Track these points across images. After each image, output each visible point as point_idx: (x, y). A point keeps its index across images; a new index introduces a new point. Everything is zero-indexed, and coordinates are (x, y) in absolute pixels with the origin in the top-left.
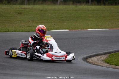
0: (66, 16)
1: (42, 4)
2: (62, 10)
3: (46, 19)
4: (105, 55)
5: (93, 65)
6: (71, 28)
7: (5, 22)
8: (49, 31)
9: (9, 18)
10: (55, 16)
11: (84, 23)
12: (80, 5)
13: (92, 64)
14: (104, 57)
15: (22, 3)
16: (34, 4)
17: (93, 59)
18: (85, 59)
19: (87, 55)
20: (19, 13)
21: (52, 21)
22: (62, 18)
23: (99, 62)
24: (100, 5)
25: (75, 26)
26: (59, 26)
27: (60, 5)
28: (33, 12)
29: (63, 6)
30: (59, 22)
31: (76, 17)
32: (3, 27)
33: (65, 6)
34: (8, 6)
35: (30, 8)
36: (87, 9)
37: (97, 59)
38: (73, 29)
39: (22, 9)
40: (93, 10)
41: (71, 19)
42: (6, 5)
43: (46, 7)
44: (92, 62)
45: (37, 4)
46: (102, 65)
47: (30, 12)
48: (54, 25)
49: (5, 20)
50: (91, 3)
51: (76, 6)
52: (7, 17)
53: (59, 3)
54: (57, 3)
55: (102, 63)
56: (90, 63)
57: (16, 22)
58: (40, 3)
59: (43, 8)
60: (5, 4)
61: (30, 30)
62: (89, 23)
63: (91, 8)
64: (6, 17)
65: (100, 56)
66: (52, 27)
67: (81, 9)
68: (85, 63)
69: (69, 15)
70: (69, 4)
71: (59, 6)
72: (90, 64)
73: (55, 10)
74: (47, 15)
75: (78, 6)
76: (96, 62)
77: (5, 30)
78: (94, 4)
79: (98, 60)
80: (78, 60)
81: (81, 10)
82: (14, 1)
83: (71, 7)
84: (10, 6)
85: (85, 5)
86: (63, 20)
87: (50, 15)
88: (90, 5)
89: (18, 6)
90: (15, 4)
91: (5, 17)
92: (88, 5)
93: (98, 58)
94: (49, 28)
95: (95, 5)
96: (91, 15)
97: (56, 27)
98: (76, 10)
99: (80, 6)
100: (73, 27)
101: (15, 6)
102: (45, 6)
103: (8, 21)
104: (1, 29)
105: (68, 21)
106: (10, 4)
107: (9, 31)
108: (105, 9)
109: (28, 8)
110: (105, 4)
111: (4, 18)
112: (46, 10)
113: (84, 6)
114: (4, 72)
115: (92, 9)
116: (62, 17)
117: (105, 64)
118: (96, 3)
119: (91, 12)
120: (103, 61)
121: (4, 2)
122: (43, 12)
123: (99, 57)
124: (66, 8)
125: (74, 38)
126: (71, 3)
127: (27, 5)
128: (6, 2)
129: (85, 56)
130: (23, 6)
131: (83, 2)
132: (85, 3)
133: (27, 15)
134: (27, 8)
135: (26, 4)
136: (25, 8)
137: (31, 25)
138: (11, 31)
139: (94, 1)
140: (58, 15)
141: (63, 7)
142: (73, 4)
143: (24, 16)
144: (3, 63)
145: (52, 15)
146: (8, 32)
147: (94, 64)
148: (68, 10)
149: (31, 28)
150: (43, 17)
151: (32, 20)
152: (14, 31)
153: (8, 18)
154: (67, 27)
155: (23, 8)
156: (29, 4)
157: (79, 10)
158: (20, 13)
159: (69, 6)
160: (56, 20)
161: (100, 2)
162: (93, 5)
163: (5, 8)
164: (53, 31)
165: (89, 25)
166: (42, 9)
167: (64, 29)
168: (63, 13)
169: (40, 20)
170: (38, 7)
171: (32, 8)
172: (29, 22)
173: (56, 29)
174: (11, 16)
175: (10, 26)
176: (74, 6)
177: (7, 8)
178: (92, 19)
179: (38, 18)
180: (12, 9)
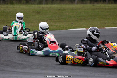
0: (83, 15)
1: (60, 3)
2: (80, 9)
3: (64, 18)
6: (89, 26)
9: (27, 18)
10: (72, 15)
11: (101, 21)
12: (97, 4)
15: (40, 3)
16: (52, 4)
20: (37, 13)
21: (70, 20)
22: (80, 17)
26: (77, 25)
27: (77, 3)
28: (50, 11)
30: (77, 21)
31: (94, 16)
33: (82, 5)
34: (27, 5)
35: (48, 8)
39: (41, 9)
41: (88, 18)
42: (25, 5)
43: (64, 7)
45: (55, 4)
47: (48, 12)
48: (72, 24)
50: (109, 2)
51: (93, 5)
54: (75, 2)
57: (34, 22)
60: (23, 4)
62: (106, 21)
66: (70, 26)
67: (98, 8)
69: (86, 14)
70: (86, 3)
71: (77, 5)
73: (73, 9)
74: (65, 14)
75: (95, 5)
81: (98, 9)
83: (89, 6)
85: (102, 4)
86: (81, 19)
87: (67, 14)
88: (107, 4)
89: (36, 6)
90: (33, 4)
94: (67, 27)
95: (112, 3)
96: (108, 14)
97: (74, 25)
98: (94, 9)
101: (33, 6)
102: (63, 5)
103: (27, 20)
105: (86, 19)
106: (29, 4)
109: (46, 8)
112: (64, 9)
114: (23, 71)
115: (109, 8)
116: (80, 16)
118: (113, 2)
119: (108, 10)
121: (22, 2)
122: (61, 11)
124: (83, 7)
127: (45, 4)
128: (25, 2)
131: (100, 1)
133: (45, 14)
134: (45, 8)
135: (44, 3)
136: (43, 8)
140: (76, 14)
141: (80, 6)
142: (90, 3)
143: (42, 15)
144: (22, 62)
145: (70, 14)
148: (85, 9)
150: (61, 16)
151: (50, 20)
152: (33, 30)
154: (84, 26)
155: (41, 7)
156: (47, 4)
157: (97, 9)
158: (38, 13)
159: (86, 5)
160: (74, 19)
162: (110, 4)
163: (23, 8)
165: (106, 23)
166: (60, 8)
168: (80, 12)
169: (58, 19)
170: (56, 6)
171: (50, 7)
172: (48, 21)
173: (74, 28)
174: (30, 16)
175: (28, 25)
176: (91, 5)
177: (26, 8)
178: (109, 17)
179: (56, 17)
180: (31, 8)
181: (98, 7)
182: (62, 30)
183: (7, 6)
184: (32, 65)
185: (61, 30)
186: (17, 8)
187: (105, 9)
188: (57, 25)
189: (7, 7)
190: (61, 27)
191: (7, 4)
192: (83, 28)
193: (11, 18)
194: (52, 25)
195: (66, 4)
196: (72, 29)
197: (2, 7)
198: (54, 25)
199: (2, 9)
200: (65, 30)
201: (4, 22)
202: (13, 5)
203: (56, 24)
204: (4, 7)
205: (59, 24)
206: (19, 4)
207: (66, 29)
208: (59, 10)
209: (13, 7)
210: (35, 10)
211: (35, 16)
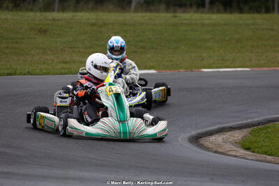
0: (149, 39)
1: (93, 9)
2: (142, 24)
4: (241, 131)
5: (214, 154)
6: (163, 65)
7: (7, 51)
9: (17, 42)
11: (193, 55)
12: (184, 12)
13: (212, 151)
14: (238, 135)
15: (48, 7)
16: (76, 10)
17: (212, 138)
18: (196, 140)
19: (200, 131)
20: (40, 32)
22: (142, 44)
23: (228, 147)
24: (231, 12)
25: (171, 61)
27: (136, 11)
28: (72, 28)
29: (144, 14)
30: (135, 52)
31: (175, 41)
32: (2, 63)
33: (148, 14)
34: (15, 13)
35: (65, 19)
36: (199, 22)
37: (223, 139)
38: (167, 68)
39: (48, 22)
40: (214, 25)
41: (162, 46)
42: (11, 13)
43: (104, 18)
44: (210, 146)
45: (82, 11)
46: (234, 153)
47: (66, 29)
49: (7, 48)
50: (210, 8)
51: (174, 14)
53: (135, 7)
54: (130, 7)
55: (235, 148)
56: (207, 149)
57: (32, 52)
58: (90, 6)
59: (97, 19)
60: (7, 9)
61: (66, 71)
62: (204, 54)
63: (210, 19)
64: (10, 41)
65: (229, 133)
67: (185, 22)
68: (195, 148)
69: (157, 36)
70: (157, 11)
71: (135, 14)
72: (205, 152)
73: (125, 24)
74: (106, 35)
75: (178, 15)
76: (219, 145)
77: (6, 71)
78: (215, 10)
79: (225, 141)
80: (178, 141)
81: (186, 24)
82: (30, 3)
83: (162, 17)
84: (20, 13)
85: (194, 13)
86: (143, 48)
88: (208, 13)
89: (38, 14)
90: (31, 10)
91: (7, 39)
92: (202, 12)
93: (224, 136)
95: (218, 11)
96: (208, 37)
98: (175, 25)
99: (183, 15)
100: (167, 64)
101: (31, 14)
102: (101, 14)
103: (15, 48)
105: (156, 49)
106: (20, 10)
107: (17, 72)
108: (241, 22)
109: (62, 20)
110: (241, 11)
111: (4, 41)
112: (105, 24)
113: (192, 14)
114: (5, 170)
115: (212, 22)
116: (141, 41)
117: (242, 152)
118: (221, 8)
119: (210, 29)
120: (236, 143)
121: (5, 5)
122: (96, 28)
123: (227, 135)
124: (150, 19)
126: (163, 6)
127: (58, 11)
128: (11, 5)
129: (194, 133)
130: (50, 15)
131: (191, 5)
132: (195, 8)
133: (59, 35)
134: (59, 20)
135: (56, 9)
136: (54, 19)
137: (68, 59)
138: (21, 74)
139: (217, 3)
140: (132, 36)
141: (143, 16)
142: (167, 10)
143: (53, 38)
146: (15, 74)
147: (216, 152)
148: (155, 25)
150: (96, 40)
151: (71, 48)
152: (28, 72)
153: (13, 42)
154: (152, 64)
155: (50, 18)
156: (63, 10)
157: (181, 24)
158: (43, 31)
159: (157, 14)
161: (231, 6)
162: (213, 12)
163: (7, 19)
165: (203, 59)
166: (93, 21)
167: (146, 68)
168: (142, 32)
169: (90, 47)
170: (85, 16)
171: (72, 19)
172: (65, 51)
174: (23, 39)
175: (19, 60)
176: (169, 15)
177: (13, 19)
178: (210, 44)
179: (86, 42)
180: (25, 20)
181: (185, 20)
187: (203, 25)
192: (149, 69)
194: (74, 62)
195: (110, 11)
208: (93, 25)
210: (36, 24)
211: (35, 38)
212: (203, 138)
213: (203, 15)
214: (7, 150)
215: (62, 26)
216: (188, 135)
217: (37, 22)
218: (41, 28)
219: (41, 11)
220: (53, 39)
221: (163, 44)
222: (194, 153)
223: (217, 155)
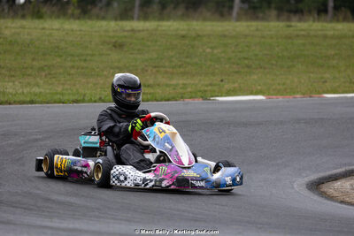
0: (256, 55)
1: (184, 17)
2: (246, 36)
3: (196, 64)
5: (340, 205)
6: (274, 90)
7: (72, 71)
8: (206, 99)
9: (85, 60)
10: (223, 55)
11: (312, 75)
12: (300, 20)
13: (336, 201)
15: (125, 15)
16: (161, 18)
17: (338, 184)
18: (316, 186)
19: (322, 175)
20: (115, 46)
21: (217, 71)
22: (246, 62)
25: (284, 84)
26: (236, 85)
27: (238, 20)
28: (156, 41)
29: (249, 23)
30: (237, 72)
31: (289, 58)
32: (66, 87)
33: (254, 24)
34: (83, 22)
35: (147, 30)
36: (320, 33)
37: (351, 185)
38: (278, 92)
39: (126, 33)
40: (340, 37)
41: (272, 64)
42: (77, 22)
43: (197, 28)
44: (335, 194)
45: (169, 18)
47: (149, 43)
48: (222, 81)
49: (73, 67)
50: (335, 15)
51: (288, 23)
52: (78, 56)
53: (238, 13)
54: (230, 14)
56: (331, 198)
57: (105, 73)
58: (180, 13)
59: (189, 30)
60: (73, 16)
61: (149, 97)
62: (327, 76)
63: (334, 30)
64: (77, 59)
66: (215, 88)
67: (303, 33)
68: (316, 198)
69: (266, 52)
71: (238, 24)
72: (329, 202)
73: (225, 36)
74: (201, 50)
75: (293, 24)
76: (346, 194)
77: (72, 98)
78: (341, 18)
80: (293, 188)
81: (304, 36)
82: (101, 8)
83: (272, 27)
84: (90, 23)
85: (314, 21)
86: (248, 67)
87: (208, 50)
88: (331, 21)
89: (113, 24)
90: (104, 18)
91: (72, 55)
92: (326, 21)
94: (205, 91)
95: (345, 19)
96: (332, 52)
97: (227, 86)
98: (289, 37)
99: (299, 24)
100: (278, 87)
101: (104, 23)
102: (195, 23)
103: (83, 68)
104: (62, 94)
105: (265, 68)
106: (90, 18)
107: (86, 99)
109: (143, 31)
111: (69, 59)
112: (199, 36)
113: (311, 23)
114: (71, 226)
115: (336, 33)
116: (245, 59)
118: (349, 14)
119: (334, 42)
121: (70, 11)
122: (187, 42)
124: (257, 30)
125: (281, 123)
126: (274, 13)
127: (139, 19)
128: (77, 12)
129: (314, 177)
130: (128, 25)
131: (310, 11)
132: (316, 16)
133: (139, 50)
134: (139, 31)
135: (136, 16)
136: (133, 30)
137: (151, 82)
138: (90, 101)
139: (343, 9)
140: (233, 52)
141: (248, 26)
142: (278, 18)
143: (132, 54)
144: (68, 199)
145: (215, 51)
146: (83, 101)
147: (342, 202)
148: (263, 37)
149: (152, 91)
150: (187, 57)
151: (155, 67)
152: (100, 98)
153: (80, 60)
154: (259, 88)
155: (128, 28)
156: (145, 17)
157: (298, 36)
158: (118, 46)
159: (266, 24)
160: (227, 66)
162: (338, 21)
163: (72, 30)
164: (217, 98)
165: (326, 82)
166: (184, 33)
167: (252, 94)
168: (247, 46)
169: (180, 67)
170: (173, 26)
171: (156, 30)
172: (147, 71)
173: (228, 94)
174: (92, 55)
175: (88, 83)
176: (281, 24)
177: (81, 30)
178: (334, 62)
179: (174, 59)
180: (96, 32)
182: (190, 101)
183: (24, 22)
184: (98, 209)
185: (187, 100)
186: (53, 29)
187: (325, 37)
188: (177, 85)
189: (23, 27)
190: (189, 90)
191: (23, 17)
192: (257, 93)
193: (33, 59)
194: (158, 85)
195: (205, 19)
196: (221, 96)
197: (6, 28)
198: (167, 85)
199: (7, 32)
200: (201, 100)
201: (13, 73)
202: (42, 21)
203: (174, 82)
204: (13, 25)
205: (181, 82)
206: (58, 17)
207: (204, 98)
208: (183, 37)
209: (41, 26)
210: (109, 37)
211: (109, 55)
212: (326, 184)
213: (325, 24)
214: (72, 200)
215: (143, 39)
216: (307, 180)
217: (111, 34)
218: (116, 42)
219: (116, 20)
220: (131, 56)
221: (274, 62)
222: (314, 203)
223: (344, 206)
